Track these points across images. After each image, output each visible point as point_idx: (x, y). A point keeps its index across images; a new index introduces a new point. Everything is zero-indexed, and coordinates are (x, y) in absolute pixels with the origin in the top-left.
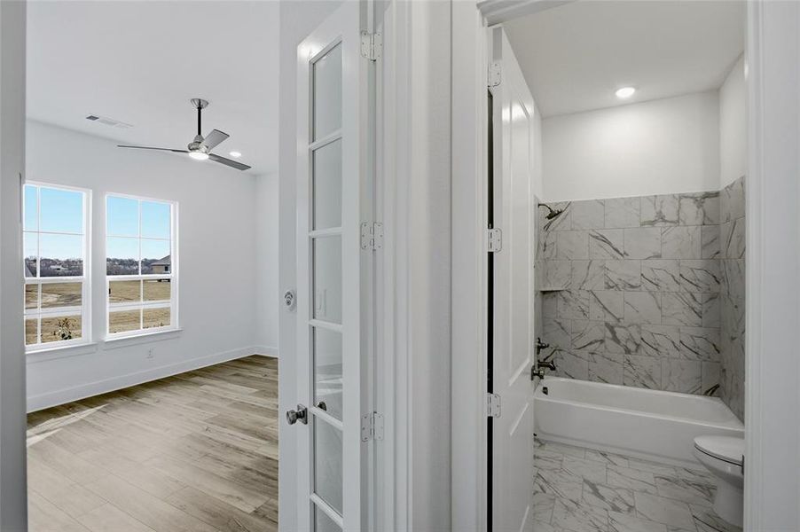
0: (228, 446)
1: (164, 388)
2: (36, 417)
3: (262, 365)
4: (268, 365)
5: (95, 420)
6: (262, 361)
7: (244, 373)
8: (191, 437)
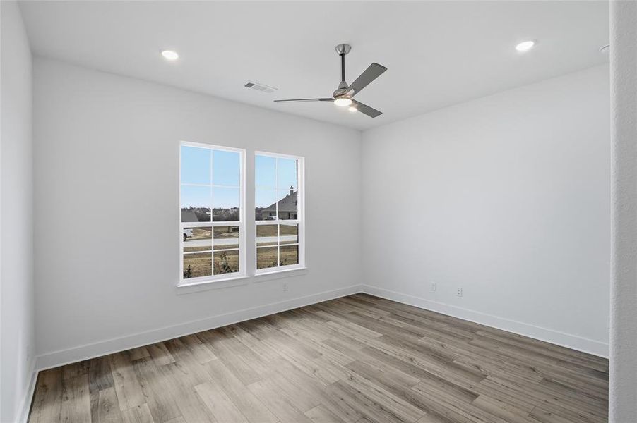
0: (382, 408)
1: (298, 320)
2: (211, 336)
3: (372, 305)
4: (378, 305)
5: (252, 346)
6: (371, 301)
7: (361, 313)
8: (339, 385)
